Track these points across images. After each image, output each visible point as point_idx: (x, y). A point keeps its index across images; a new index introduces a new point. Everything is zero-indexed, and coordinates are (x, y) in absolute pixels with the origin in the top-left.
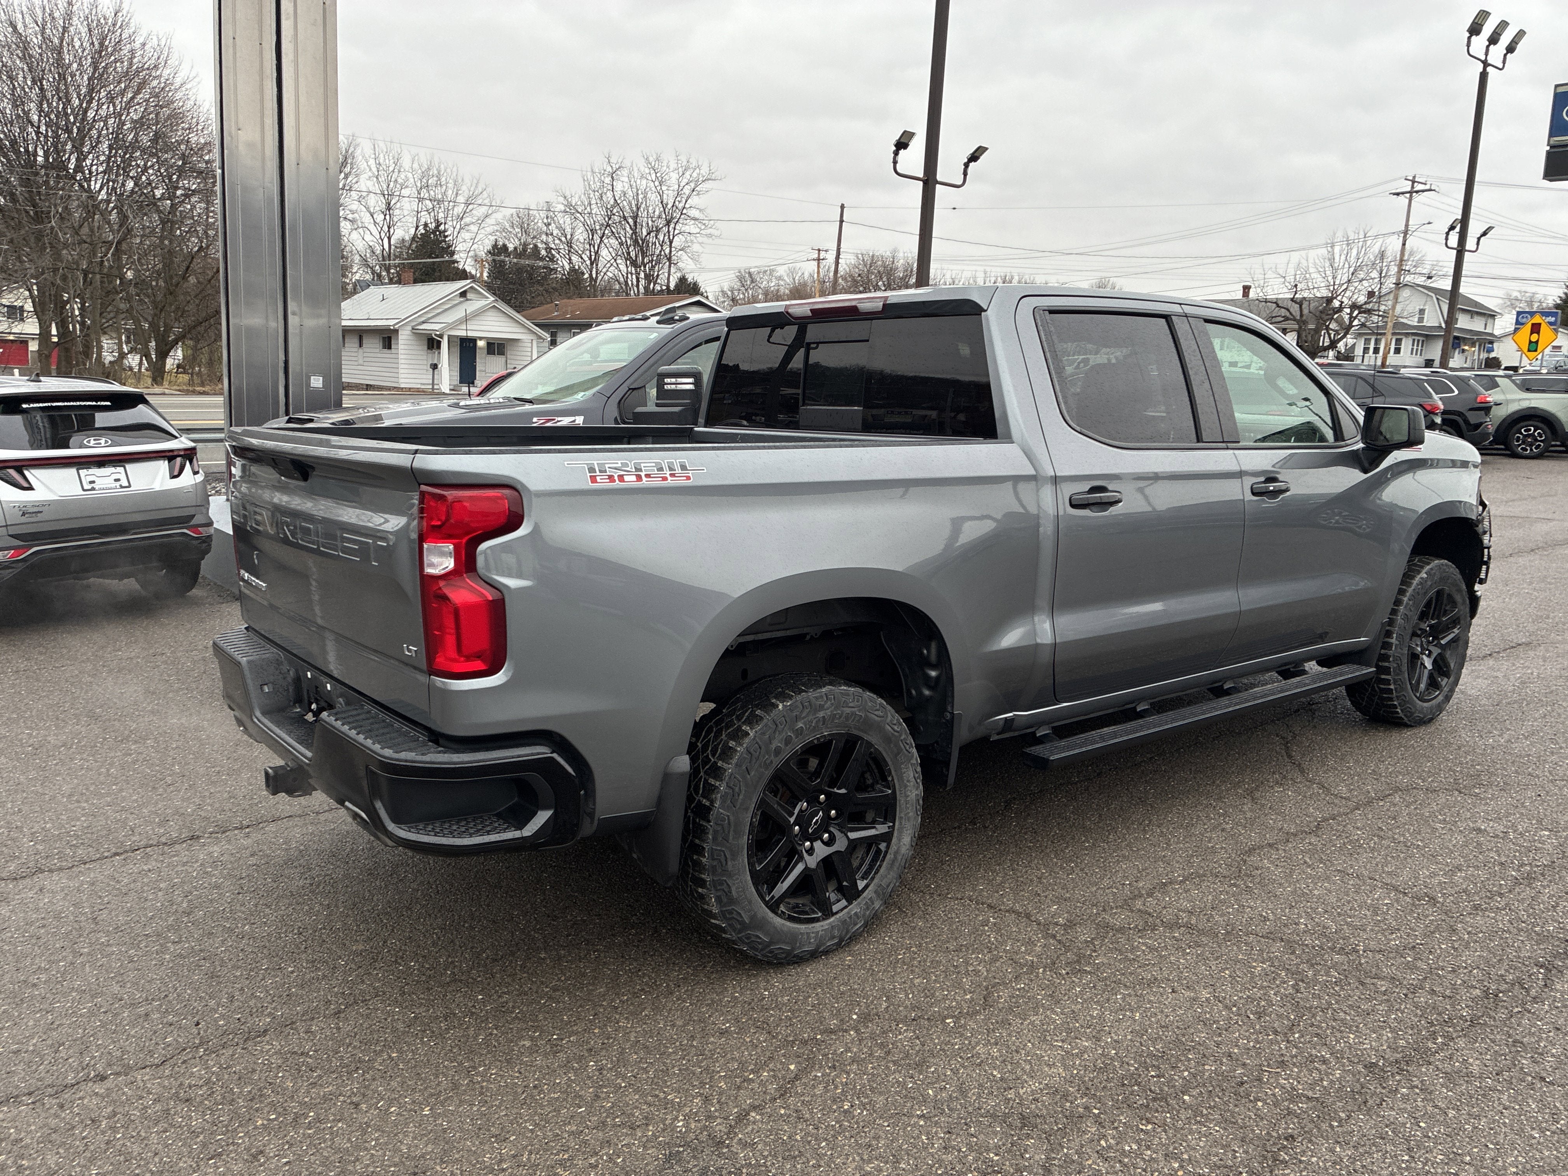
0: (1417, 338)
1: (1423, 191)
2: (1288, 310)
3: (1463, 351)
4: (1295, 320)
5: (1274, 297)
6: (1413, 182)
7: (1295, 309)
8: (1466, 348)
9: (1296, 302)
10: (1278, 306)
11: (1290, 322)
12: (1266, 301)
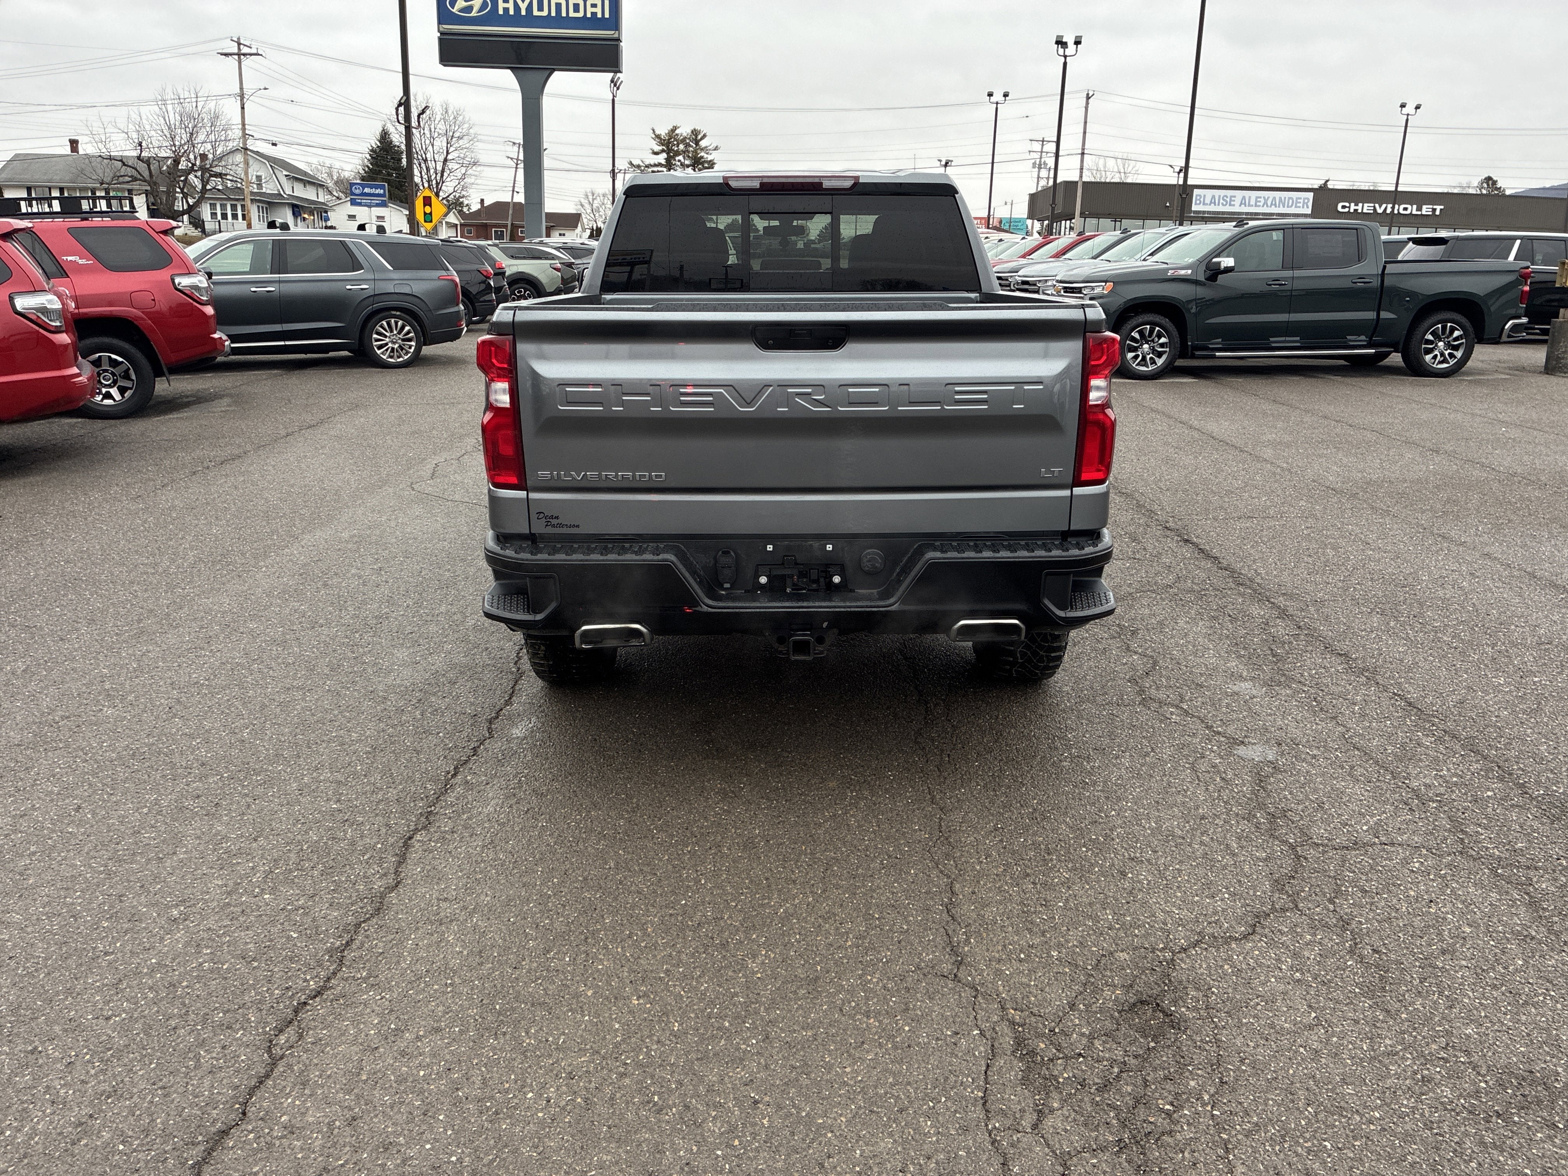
0: (260, 205)
1: (251, 55)
2: (136, 169)
3: (304, 219)
4: (145, 181)
5: (121, 154)
6: (239, 44)
7: (142, 167)
8: (306, 216)
9: (142, 161)
10: (124, 164)
11: (138, 182)
12: (110, 158)
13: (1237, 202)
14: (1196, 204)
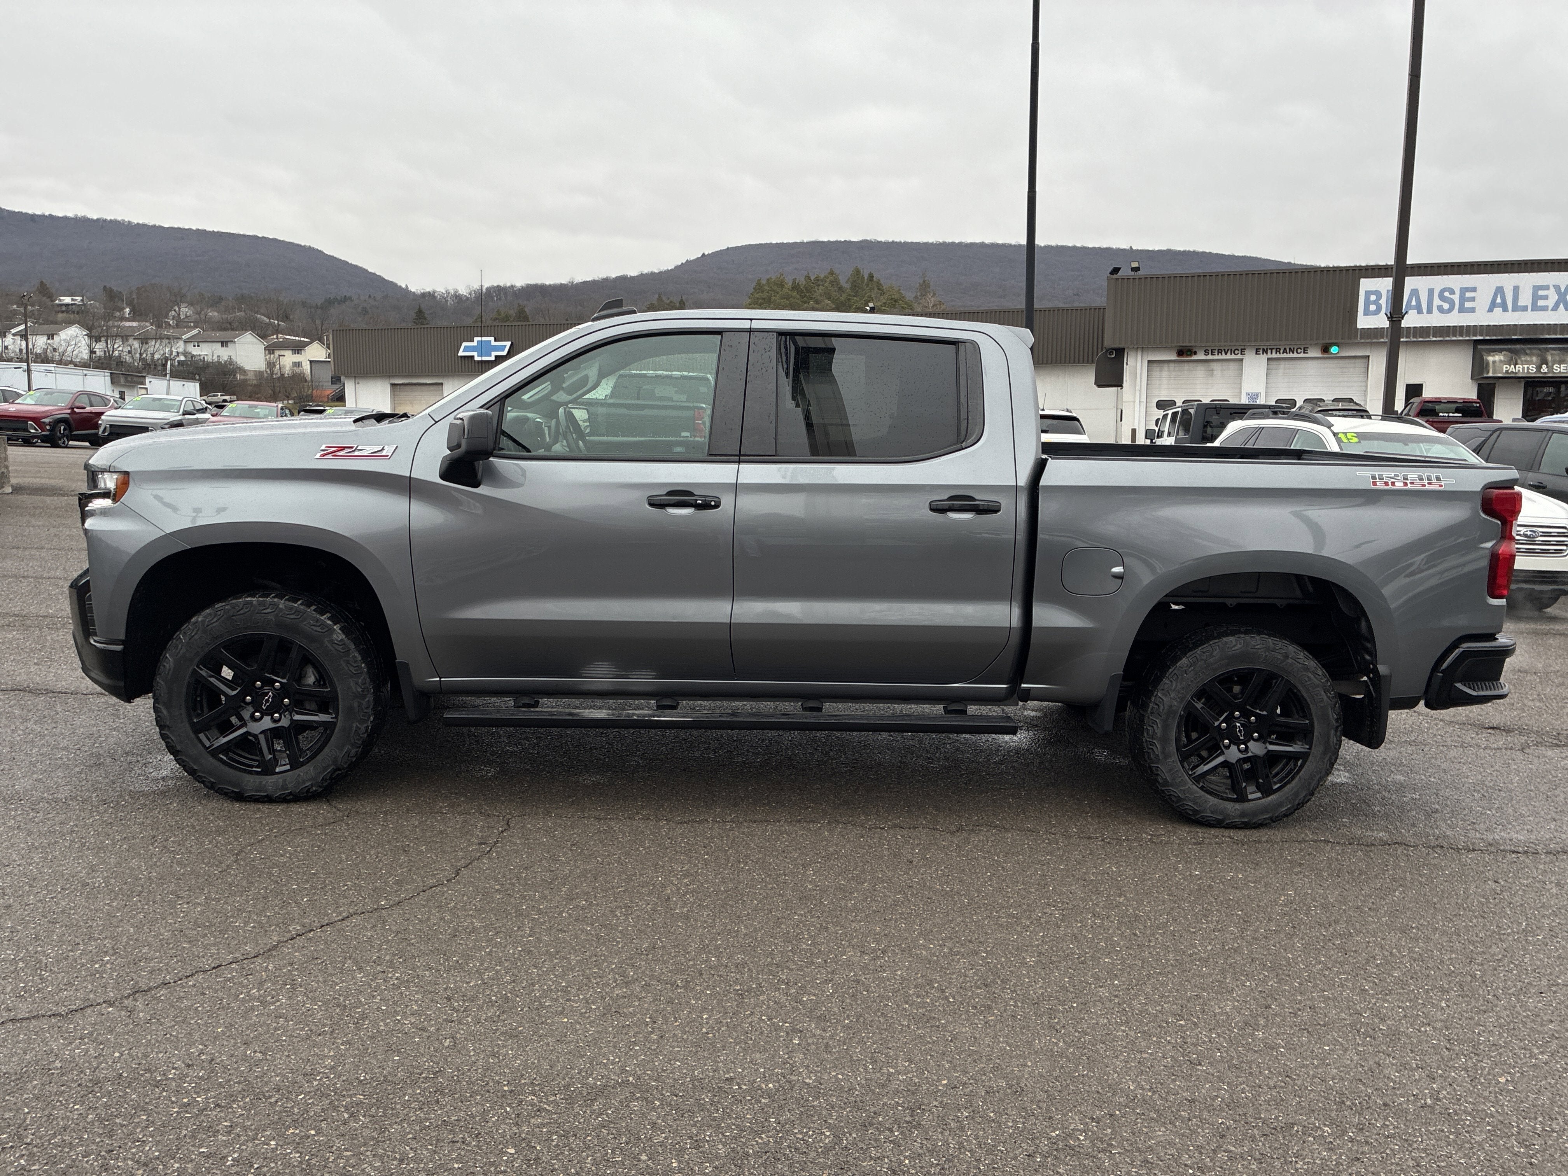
13: (1483, 297)
14: (1367, 313)
